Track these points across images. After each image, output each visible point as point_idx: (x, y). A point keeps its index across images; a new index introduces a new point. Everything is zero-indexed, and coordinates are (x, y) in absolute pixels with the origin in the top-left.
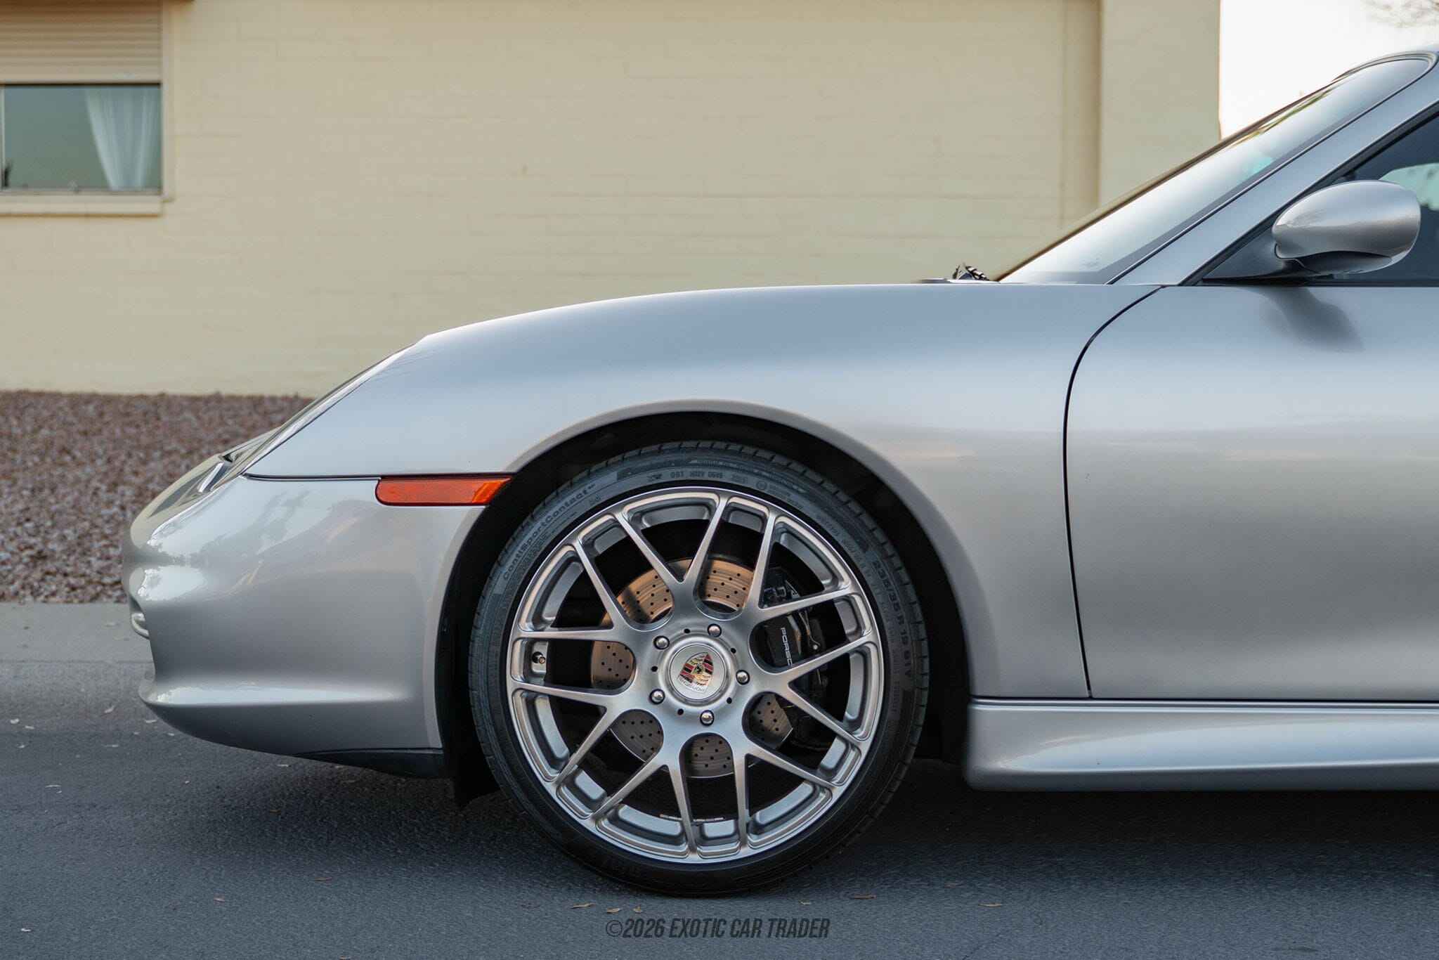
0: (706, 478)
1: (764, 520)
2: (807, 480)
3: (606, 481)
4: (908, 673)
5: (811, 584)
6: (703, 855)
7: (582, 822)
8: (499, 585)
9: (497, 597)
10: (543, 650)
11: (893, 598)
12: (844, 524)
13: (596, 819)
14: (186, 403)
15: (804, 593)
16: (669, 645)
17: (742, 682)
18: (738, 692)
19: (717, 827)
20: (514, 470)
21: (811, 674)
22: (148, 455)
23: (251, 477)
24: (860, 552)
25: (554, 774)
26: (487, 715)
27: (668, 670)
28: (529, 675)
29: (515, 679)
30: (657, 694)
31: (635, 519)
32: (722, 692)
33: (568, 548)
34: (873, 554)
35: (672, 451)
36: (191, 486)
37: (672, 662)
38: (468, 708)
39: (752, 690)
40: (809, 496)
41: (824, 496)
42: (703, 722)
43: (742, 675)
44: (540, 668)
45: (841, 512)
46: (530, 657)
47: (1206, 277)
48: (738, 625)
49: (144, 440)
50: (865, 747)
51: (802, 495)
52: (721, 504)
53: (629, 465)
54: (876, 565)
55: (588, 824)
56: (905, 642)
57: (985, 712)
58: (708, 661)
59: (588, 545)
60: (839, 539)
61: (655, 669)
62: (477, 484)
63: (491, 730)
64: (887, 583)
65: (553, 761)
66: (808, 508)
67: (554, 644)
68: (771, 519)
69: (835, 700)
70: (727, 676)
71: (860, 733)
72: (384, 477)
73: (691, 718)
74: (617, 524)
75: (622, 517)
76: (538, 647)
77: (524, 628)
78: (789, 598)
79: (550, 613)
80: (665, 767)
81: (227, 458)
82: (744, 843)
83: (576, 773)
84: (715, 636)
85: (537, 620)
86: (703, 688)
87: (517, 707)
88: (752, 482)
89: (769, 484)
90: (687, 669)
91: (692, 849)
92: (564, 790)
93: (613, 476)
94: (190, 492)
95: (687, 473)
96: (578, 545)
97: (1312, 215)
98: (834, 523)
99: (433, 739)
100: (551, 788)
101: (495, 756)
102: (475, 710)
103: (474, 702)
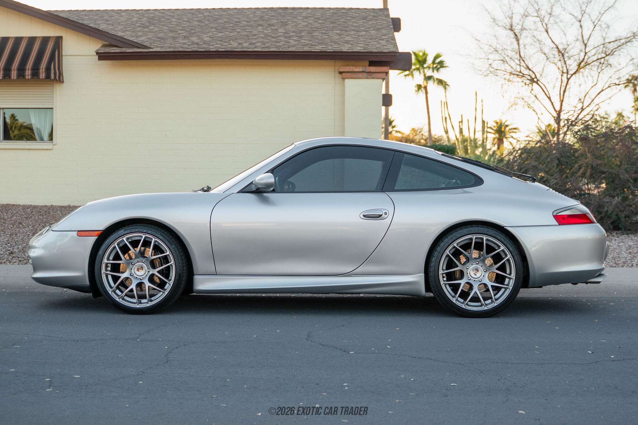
0: (141, 231)
1: (152, 239)
2: (161, 232)
3: (121, 232)
4: (180, 270)
5: (163, 252)
6: (140, 306)
7: (116, 299)
8: (100, 252)
9: (100, 254)
10: (110, 265)
11: (177, 255)
12: (168, 240)
13: (119, 299)
14: (59, 208)
15: (161, 254)
16: (134, 264)
17: (149, 271)
18: (148, 274)
19: (144, 301)
20: (103, 229)
21: (163, 269)
22: (45, 225)
23: (53, 231)
24: (171, 246)
25: (111, 290)
26: (98, 278)
27: (134, 269)
28: (106, 270)
29: (103, 271)
30: (132, 274)
31: (128, 239)
32: (145, 274)
33: (114, 245)
34: (173, 246)
35: (134, 226)
36: (42, 233)
37: (135, 268)
38: (94, 277)
39: (151, 273)
40: (161, 235)
41: (164, 235)
42: (141, 280)
43: (149, 270)
44: (109, 269)
45: (167, 238)
46: (107, 266)
47: (242, 191)
48: (147, 260)
49: (44, 220)
50: (172, 284)
51: (160, 235)
52: (144, 236)
53: (126, 228)
54: (174, 248)
55: (117, 299)
56: (179, 263)
57: (196, 277)
58: (142, 268)
59: (118, 244)
60: (166, 243)
61: (131, 269)
62: (97, 233)
63: (99, 281)
64: (176, 252)
65: (111, 287)
66: (161, 237)
67: (112, 264)
68: (153, 239)
69: (167, 276)
70: (146, 270)
71: (171, 282)
72: (79, 231)
73: (138, 279)
74: (123, 240)
75: (125, 239)
76: (108, 265)
77: (105, 261)
78: (159, 254)
79: (111, 258)
80: (132, 288)
81: (50, 227)
82: (148, 303)
83: (116, 290)
84: (143, 262)
85: (108, 259)
86: (141, 273)
87: (104, 277)
88: (150, 232)
89: (153, 232)
90: (138, 269)
91: (138, 305)
92: (113, 293)
93: (123, 231)
94: (41, 234)
95: (137, 230)
96: (116, 244)
97: (262, 179)
98: (166, 240)
99: (87, 283)
100: (110, 292)
101: (99, 286)
102: (96, 277)
103: (96, 276)
